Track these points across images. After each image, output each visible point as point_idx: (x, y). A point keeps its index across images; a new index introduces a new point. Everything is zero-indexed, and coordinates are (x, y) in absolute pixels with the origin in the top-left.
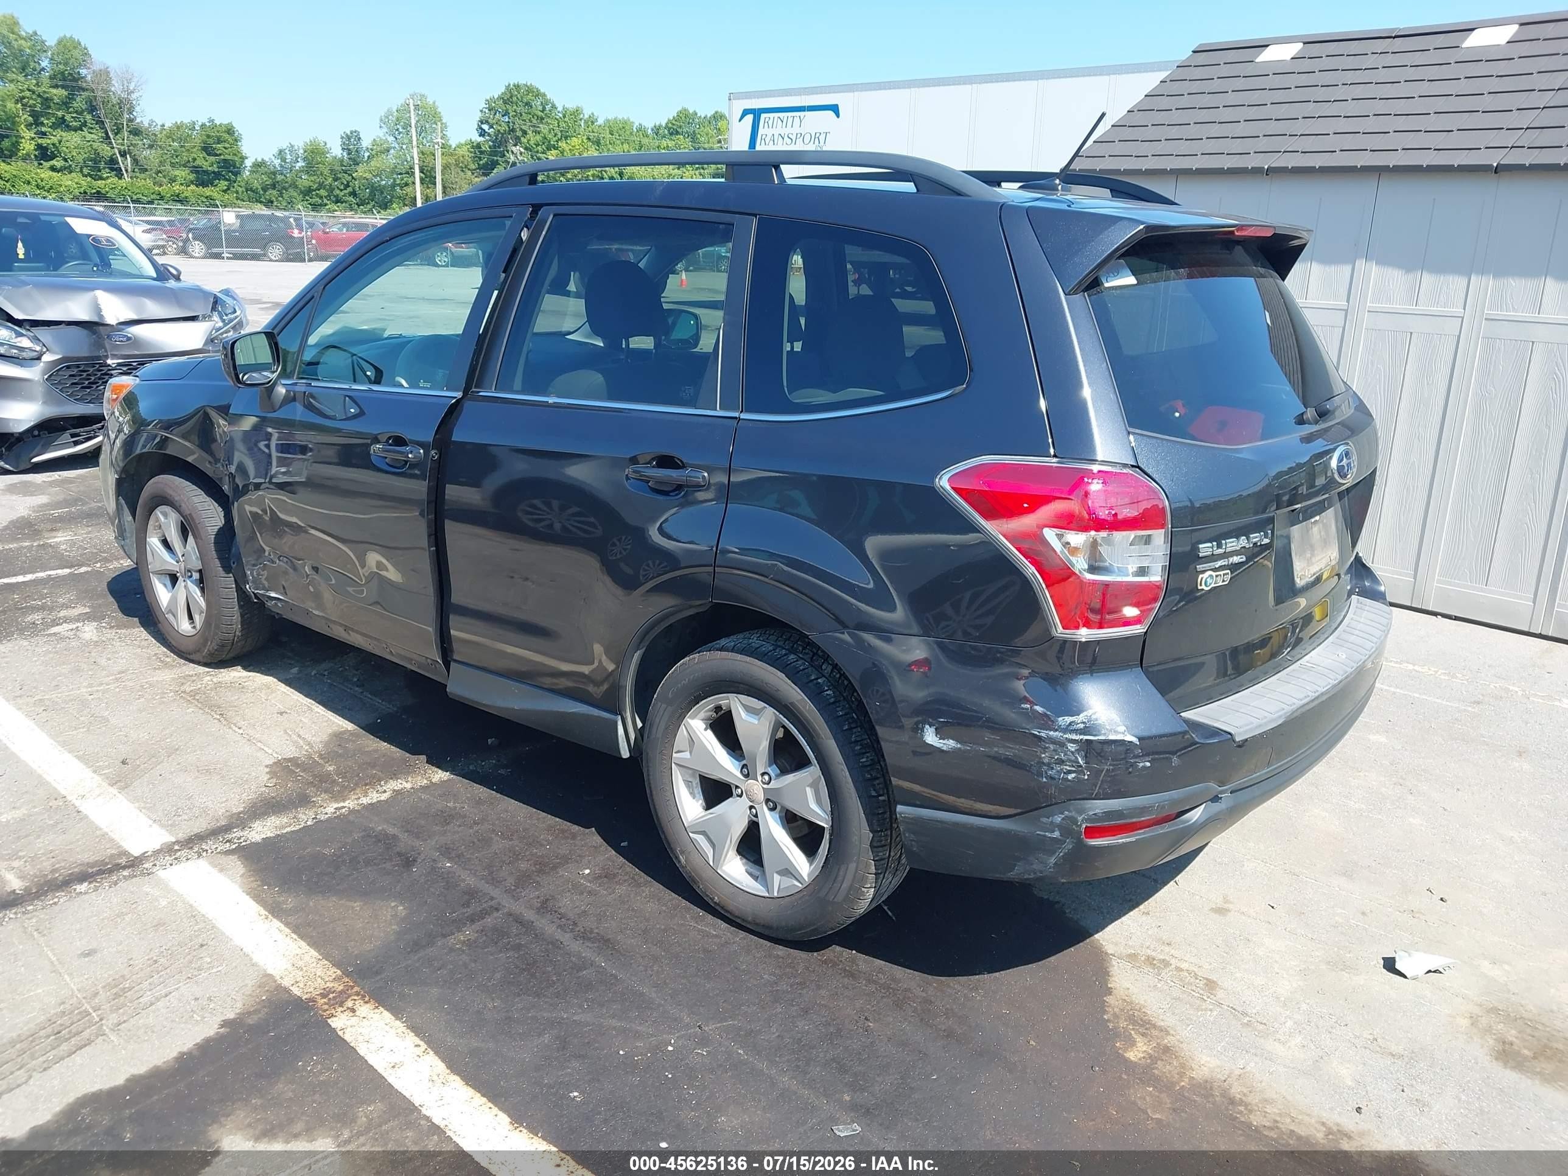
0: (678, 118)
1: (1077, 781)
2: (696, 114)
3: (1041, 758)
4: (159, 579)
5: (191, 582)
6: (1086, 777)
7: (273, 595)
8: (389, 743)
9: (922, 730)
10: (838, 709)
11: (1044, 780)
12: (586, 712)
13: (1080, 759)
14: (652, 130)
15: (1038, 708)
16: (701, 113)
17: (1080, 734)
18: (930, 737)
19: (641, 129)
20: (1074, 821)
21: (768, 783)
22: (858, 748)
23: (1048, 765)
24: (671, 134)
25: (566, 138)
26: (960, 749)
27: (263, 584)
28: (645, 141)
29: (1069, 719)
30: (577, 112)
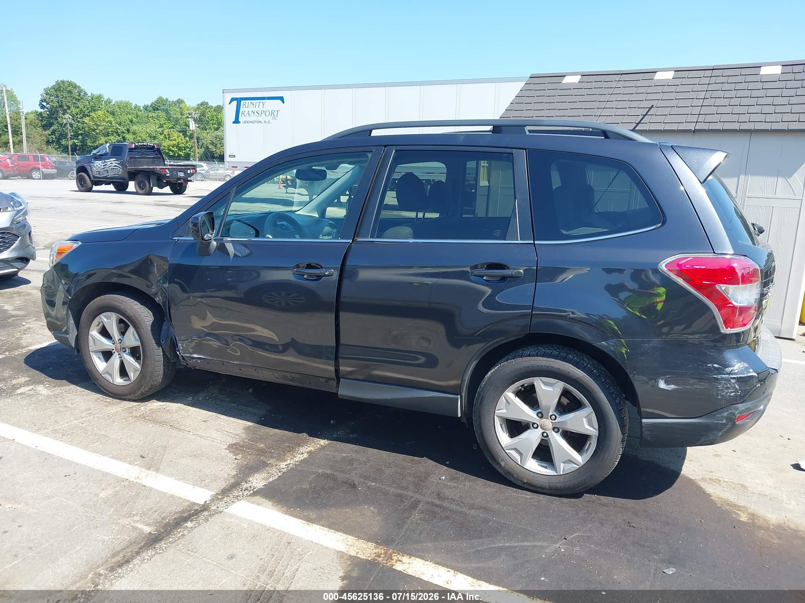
0: (157, 101)
1: (736, 396)
2: (168, 100)
3: (718, 388)
4: (96, 355)
5: (126, 354)
6: (739, 394)
7: (195, 356)
8: (279, 429)
9: (658, 382)
10: (602, 378)
11: (720, 397)
12: (437, 396)
13: (737, 386)
14: (143, 108)
15: (715, 365)
16: (170, 99)
17: (737, 375)
18: (662, 385)
19: (136, 107)
20: (733, 414)
21: (555, 419)
22: (614, 395)
23: (722, 390)
24: (155, 110)
25: (94, 111)
26: (677, 388)
27: (189, 351)
28: (140, 113)
29: (730, 369)
30: (99, 97)
